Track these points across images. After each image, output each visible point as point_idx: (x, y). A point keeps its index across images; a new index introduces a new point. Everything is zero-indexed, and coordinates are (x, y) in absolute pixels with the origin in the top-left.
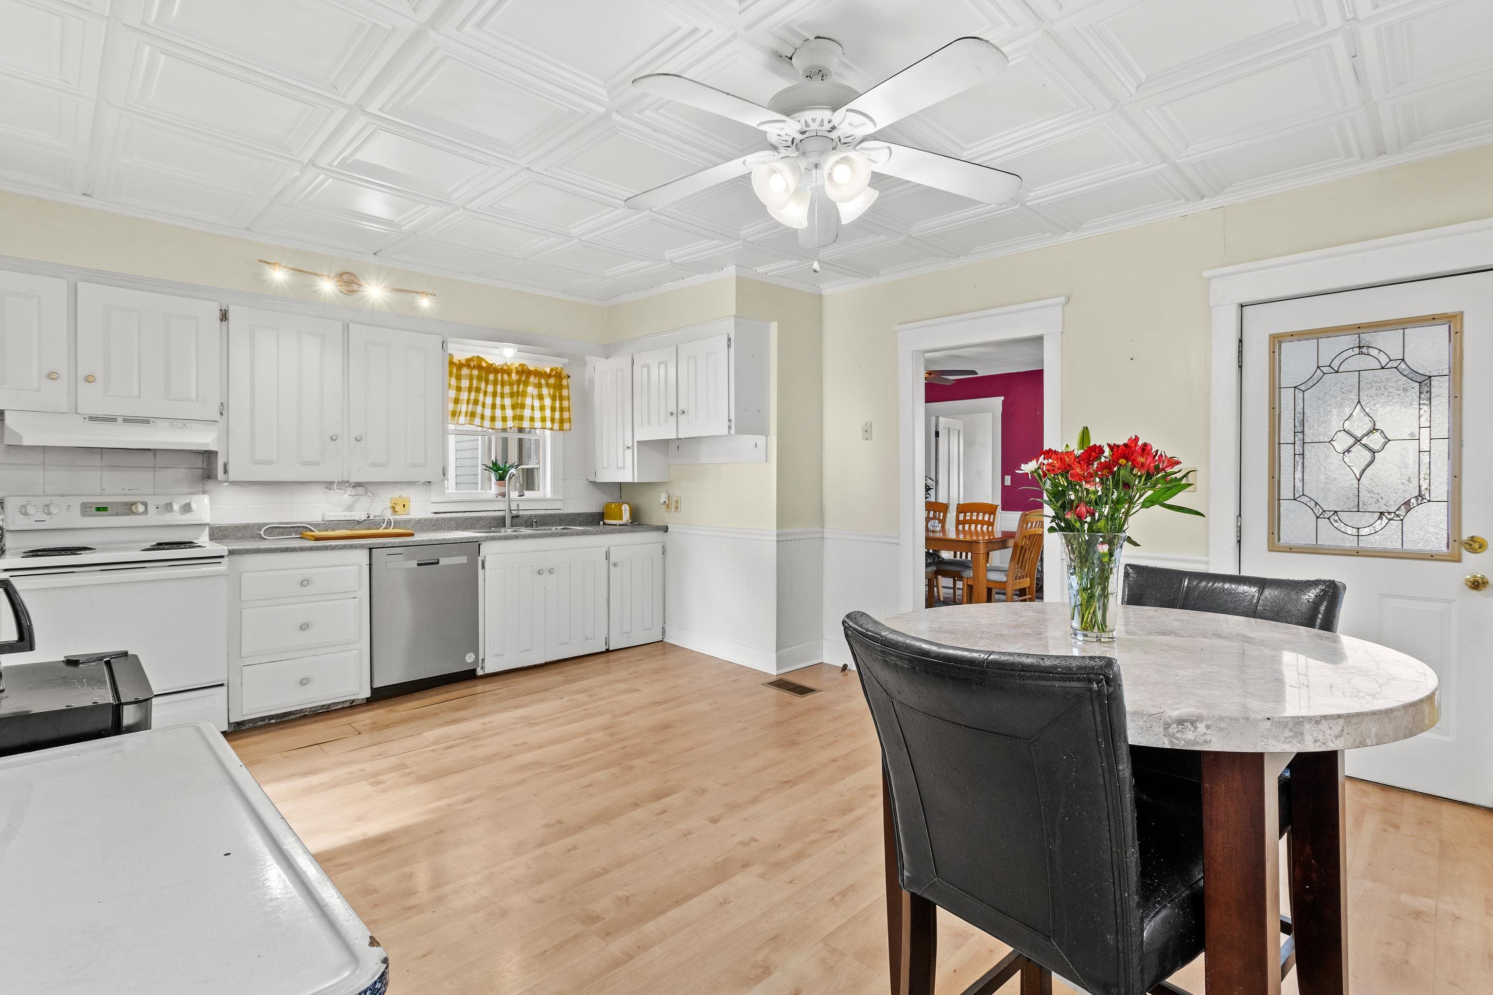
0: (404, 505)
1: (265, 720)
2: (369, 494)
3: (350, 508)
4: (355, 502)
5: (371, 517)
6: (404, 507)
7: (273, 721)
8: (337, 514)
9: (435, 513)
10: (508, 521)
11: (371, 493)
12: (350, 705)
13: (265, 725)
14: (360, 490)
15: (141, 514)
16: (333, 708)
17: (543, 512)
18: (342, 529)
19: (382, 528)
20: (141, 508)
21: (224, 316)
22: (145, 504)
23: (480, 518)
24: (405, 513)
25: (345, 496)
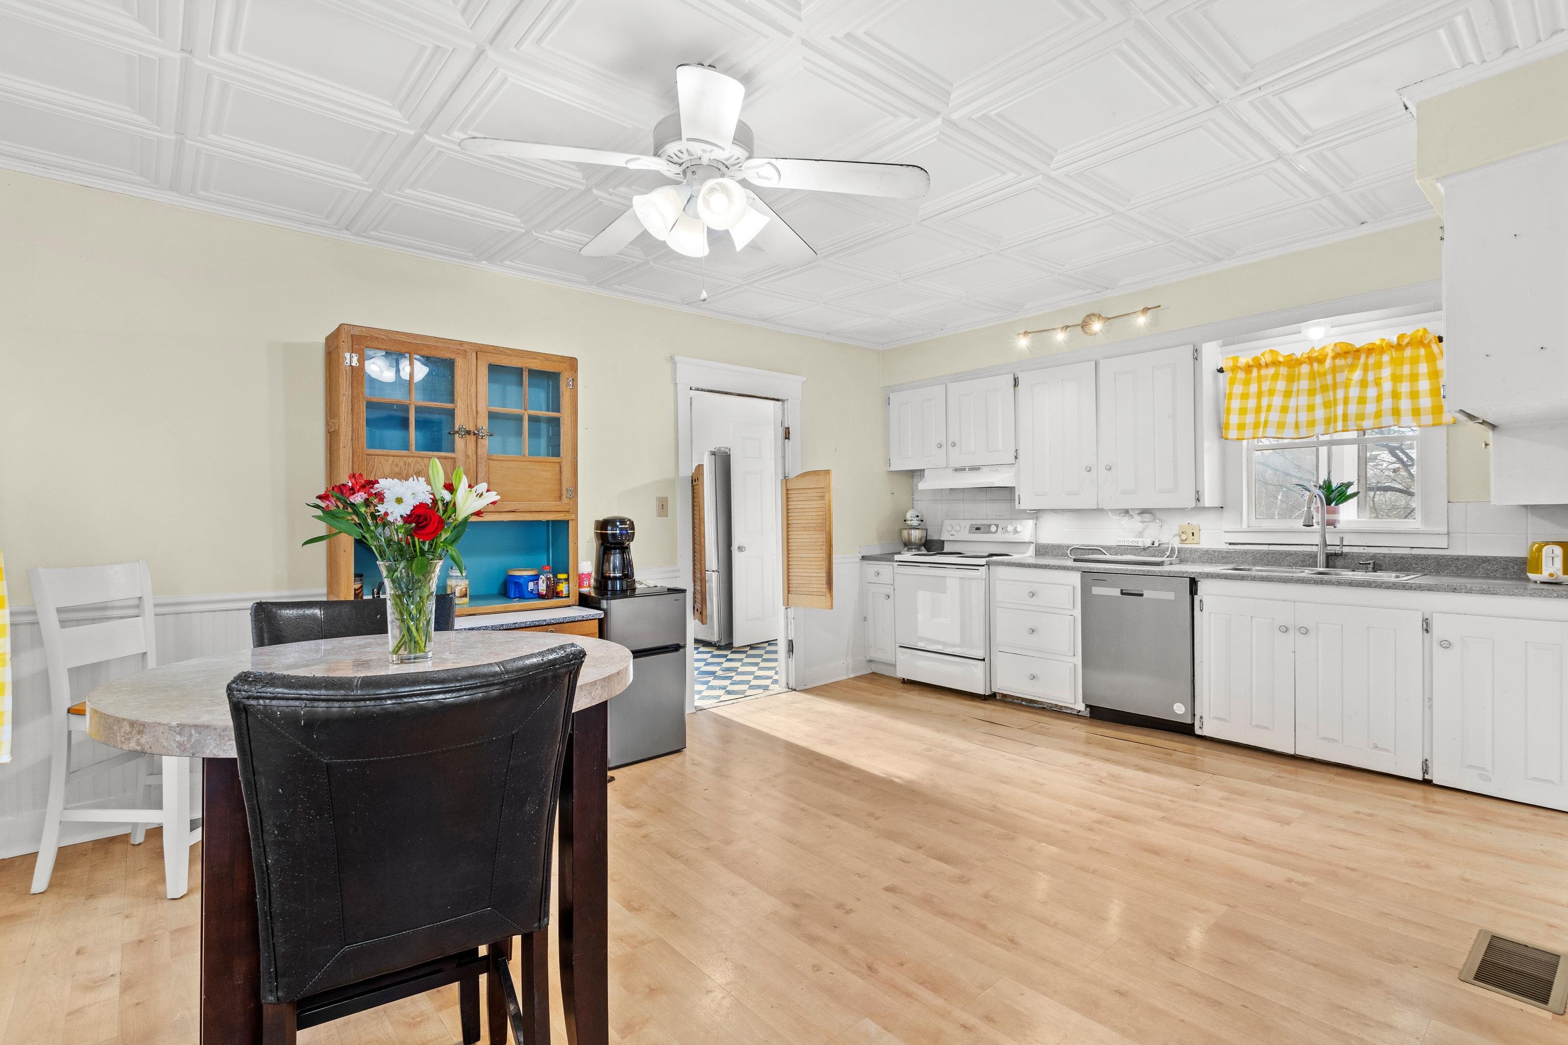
0: (1193, 534)
1: (1019, 700)
2: (1157, 521)
3: (1140, 534)
4: (1144, 529)
5: (1156, 544)
6: (1193, 535)
7: (1024, 703)
8: (1129, 539)
9: (1230, 544)
10: (1321, 559)
11: (1159, 519)
12: (1077, 713)
13: (1018, 704)
14: (1147, 517)
15: (994, 533)
16: (1064, 711)
17: (1407, 551)
18: (1130, 554)
19: (1166, 556)
20: (993, 529)
21: (1016, 383)
22: (997, 526)
23: (1289, 554)
24: (1194, 542)
25: (1135, 523)
